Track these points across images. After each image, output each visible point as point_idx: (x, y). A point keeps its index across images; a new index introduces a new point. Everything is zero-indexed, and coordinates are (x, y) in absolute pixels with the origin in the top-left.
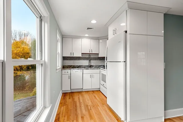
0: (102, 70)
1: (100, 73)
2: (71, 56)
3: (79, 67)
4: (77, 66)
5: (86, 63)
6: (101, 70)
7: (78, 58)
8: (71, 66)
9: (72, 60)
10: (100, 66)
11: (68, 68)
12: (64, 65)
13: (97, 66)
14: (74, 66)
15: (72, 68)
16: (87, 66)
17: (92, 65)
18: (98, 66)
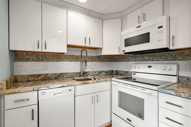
0: (116, 83)
1: (111, 90)
2: (39, 50)
3: (58, 77)
4: (56, 74)
5: (72, 67)
6: (113, 82)
7: (58, 57)
8: (39, 76)
9: (43, 61)
10: (101, 72)
11: (29, 81)
12: (15, 74)
13: (95, 72)
14: (46, 75)
15: (42, 80)
16: (77, 73)
17: (86, 71)
18: (97, 73)
